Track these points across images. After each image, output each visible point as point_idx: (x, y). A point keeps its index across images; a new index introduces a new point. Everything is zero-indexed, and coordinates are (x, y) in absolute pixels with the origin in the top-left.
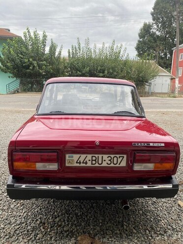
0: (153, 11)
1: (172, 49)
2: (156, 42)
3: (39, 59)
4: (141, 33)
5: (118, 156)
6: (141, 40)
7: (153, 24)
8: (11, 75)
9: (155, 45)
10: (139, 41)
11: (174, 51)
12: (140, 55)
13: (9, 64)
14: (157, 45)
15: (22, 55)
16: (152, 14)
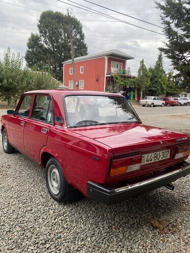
0: (39, 23)
1: (63, 63)
2: (45, 54)
4: (29, 43)
6: (30, 50)
7: (41, 36)
9: (45, 57)
10: (28, 51)
11: (64, 65)
12: (30, 65)
14: (47, 58)
16: (39, 27)
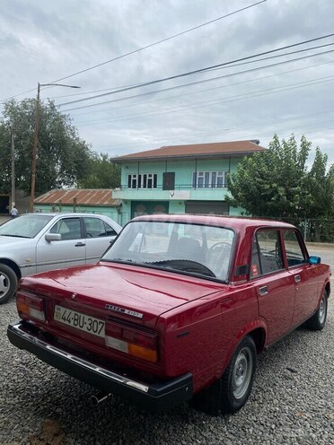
3: (290, 183)
5: (98, 320)
8: (244, 210)
13: (240, 194)
15: (263, 178)
